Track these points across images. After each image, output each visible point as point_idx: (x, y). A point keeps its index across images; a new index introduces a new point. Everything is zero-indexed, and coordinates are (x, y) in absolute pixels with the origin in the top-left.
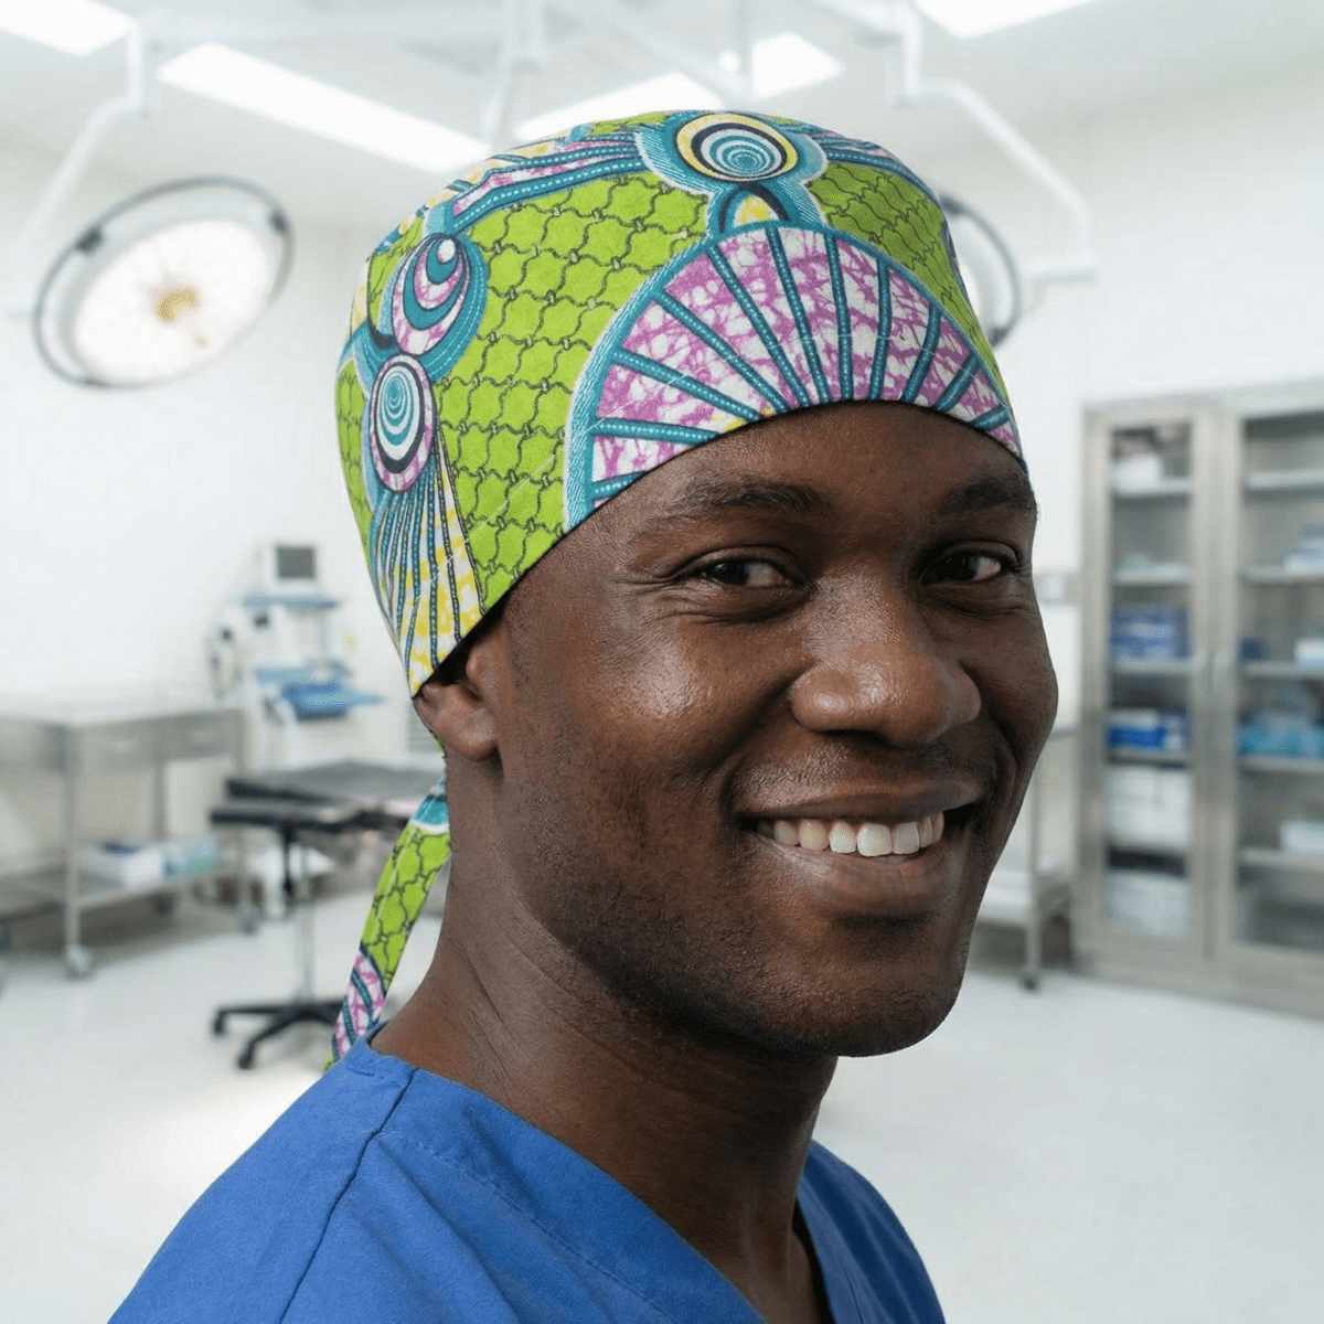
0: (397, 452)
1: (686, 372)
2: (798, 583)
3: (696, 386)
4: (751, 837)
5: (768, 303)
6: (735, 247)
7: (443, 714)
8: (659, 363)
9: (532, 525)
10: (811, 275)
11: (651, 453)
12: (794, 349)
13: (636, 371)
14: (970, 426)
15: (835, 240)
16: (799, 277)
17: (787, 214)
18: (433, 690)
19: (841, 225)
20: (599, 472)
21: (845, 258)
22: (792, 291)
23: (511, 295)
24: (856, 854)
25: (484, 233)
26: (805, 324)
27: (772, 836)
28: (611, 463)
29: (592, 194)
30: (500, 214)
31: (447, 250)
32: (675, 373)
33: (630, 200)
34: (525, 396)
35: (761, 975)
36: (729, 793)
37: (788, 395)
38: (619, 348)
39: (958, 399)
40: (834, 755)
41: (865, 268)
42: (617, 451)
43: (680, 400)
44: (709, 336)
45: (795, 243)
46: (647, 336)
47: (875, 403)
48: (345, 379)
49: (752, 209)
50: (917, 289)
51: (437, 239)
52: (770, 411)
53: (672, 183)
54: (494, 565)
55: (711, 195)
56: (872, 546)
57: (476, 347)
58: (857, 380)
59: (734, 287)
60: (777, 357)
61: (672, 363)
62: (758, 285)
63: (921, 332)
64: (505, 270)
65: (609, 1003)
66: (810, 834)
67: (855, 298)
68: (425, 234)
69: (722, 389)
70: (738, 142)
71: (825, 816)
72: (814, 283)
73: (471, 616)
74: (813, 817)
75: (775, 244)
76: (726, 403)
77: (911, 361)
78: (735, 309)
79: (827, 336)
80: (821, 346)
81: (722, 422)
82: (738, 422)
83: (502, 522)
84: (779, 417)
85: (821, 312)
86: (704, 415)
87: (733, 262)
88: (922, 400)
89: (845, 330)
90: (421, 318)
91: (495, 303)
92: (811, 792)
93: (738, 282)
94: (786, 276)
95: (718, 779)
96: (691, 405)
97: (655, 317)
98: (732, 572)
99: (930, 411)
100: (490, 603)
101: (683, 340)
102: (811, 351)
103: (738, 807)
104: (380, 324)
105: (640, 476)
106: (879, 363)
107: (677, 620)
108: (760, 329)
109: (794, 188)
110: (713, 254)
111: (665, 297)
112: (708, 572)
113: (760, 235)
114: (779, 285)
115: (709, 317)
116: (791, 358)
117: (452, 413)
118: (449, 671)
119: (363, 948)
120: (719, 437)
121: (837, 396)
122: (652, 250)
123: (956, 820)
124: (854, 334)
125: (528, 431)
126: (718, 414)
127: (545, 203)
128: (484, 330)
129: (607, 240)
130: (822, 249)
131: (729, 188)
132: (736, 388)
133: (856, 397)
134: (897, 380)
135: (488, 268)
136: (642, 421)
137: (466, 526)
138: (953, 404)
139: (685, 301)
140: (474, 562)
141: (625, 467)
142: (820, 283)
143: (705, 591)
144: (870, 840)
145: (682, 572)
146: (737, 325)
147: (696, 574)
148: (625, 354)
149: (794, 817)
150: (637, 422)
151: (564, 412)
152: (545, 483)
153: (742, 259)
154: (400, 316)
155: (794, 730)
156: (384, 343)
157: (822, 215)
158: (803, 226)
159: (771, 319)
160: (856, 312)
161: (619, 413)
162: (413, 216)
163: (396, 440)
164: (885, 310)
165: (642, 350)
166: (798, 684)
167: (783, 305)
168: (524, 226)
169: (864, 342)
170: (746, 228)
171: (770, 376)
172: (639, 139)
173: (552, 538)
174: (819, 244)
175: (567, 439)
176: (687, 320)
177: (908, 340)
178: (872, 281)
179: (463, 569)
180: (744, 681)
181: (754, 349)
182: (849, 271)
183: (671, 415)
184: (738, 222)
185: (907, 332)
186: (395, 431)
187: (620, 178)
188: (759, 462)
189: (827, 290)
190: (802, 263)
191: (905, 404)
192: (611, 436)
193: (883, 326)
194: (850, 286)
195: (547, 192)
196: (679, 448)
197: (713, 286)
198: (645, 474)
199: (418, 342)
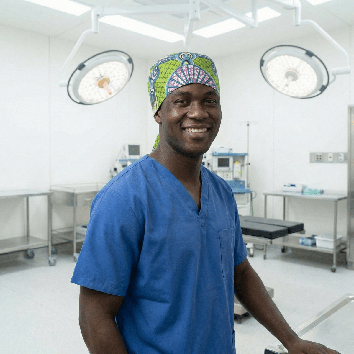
0: (152, 90)
1: (177, 81)
2: (189, 103)
3: (178, 82)
4: (183, 130)
5: (186, 73)
6: (183, 67)
7: (156, 118)
8: (174, 80)
9: (163, 97)
10: (191, 70)
11: (173, 89)
12: (188, 78)
13: (172, 81)
14: (209, 86)
15: (194, 66)
16: (190, 70)
17: (189, 63)
18: (155, 116)
19: (196, 64)
20: (168, 91)
21: (195, 68)
22: (189, 72)
23: (162, 73)
24: (191, 132)
25: (160, 67)
26: (189, 75)
27: (186, 130)
28: (169, 90)
29: (170, 62)
30: (161, 64)
31: (156, 68)
32: (176, 81)
33: (174, 62)
34: (162, 83)
35: (184, 145)
36: (181, 125)
37: (187, 83)
38: (171, 78)
39: (207, 83)
40: (192, 121)
41: (197, 69)
42: (170, 89)
43: (176, 83)
44: (179, 76)
45: (190, 66)
46: (173, 77)
47: (196, 83)
48: (148, 83)
49: (186, 63)
50: (204, 71)
51: (156, 67)
52: (185, 84)
53: (178, 60)
54: (160, 102)
55: (182, 62)
56: (197, 98)
57: (158, 78)
58: (194, 81)
59: (183, 72)
60: (186, 79)
61: (176, 80)
62: (185, 71)
63: (203, 76)
64: (161, 70)
65: (172, 150)
66: (190, 130)
67: (195, 72)
68: (155, 66)
69: (180, 82)
70: (186, 56)
71: (191, 128)
72: (191, 71)
73: (158, 108)
74: (190, 128)
75: (188, 67)
76: (181, 84)
77: (201, 79)
78: (182, 74)
79: (192, 76)
80: (191, 77)
81: (180, 86)
82: (181, 86)
83: (160, 97)
84: (186, 85)
85: (191, 74)
86: (178, 85)
87: (183, 69)
88: (202, 83)
89: (194, 76)
90: (154, 76)
91: (160, 74)
92: (189, 125)
93: (183, 71)
94: (188, 70)
95: (179, 123)
96: (177, 84)
97: (175, 75)
98: (182, 102)
99: (203, 84)
100: (159, 106)
101: (177, 77)
102: (190, 78)
103: (182, 127)
104: (151, 77)
105: (172, 92)
106: (197, 79)
107: (175, 107)
108: (185, 76)
109: (191, 61)
110: (181, 68)
111: (176, 72)
112: (179, 102)
113: (186, 66)
114: (187, 71)
115: (180, 75)
116: (188, 79)
117: (156, 86)
118: (157, 114)
119: (154, 147)
120: (179, 87)
121: (192, 83)
122: (175, 68)
123: (209, 129)
124: (195, 76)
125: (162, 87)
126: (180, 85)
127: (166, 63)
128: (159, 77)
129: (171, 67)
130: (193, 67)
131: (184, 61)
132: (182, 82)
133: (194, 83)
134: (199, 81)
135: (160, 70)
136: (173, 86)
137: (157, 97)
138: (206, 84)
139: (178, 73)
140: (158, 102)
141: (171, 91)
142: (192, 71)
143: (179, 104)
144: (196, 130)
145: (176, 102)
146: (182, 75)
147: (178, 102)
148: (171, 79)
149: (188, 128)
150: (172, 86)
151: (165, 85)
152: (164, 93)
153: (184, 68)
154: (152, 76)
155: (188, 119)
156: (151, 78)
157: (193, 63)
158: (191, 64)
159: (186, 74)
160: (195, 74)
161: (170, 85)
162: (154, 64)
163: (152, 89)
164: (199, 73)
165: (173, 78)
166: (187, 114)
167: (187, 73)
168: (164, 65)
169: (196, 77)
170: (184, 65)
171: (185, 81)
172: (176, 55)
173: (164, 99)
174: (192, 66)
175: (166, 88)
176: (178, 75)
177: (202, 77)
178: (198, 71)
179: (157, 103)
180: (182, 113)
181: (184, 78)
182: (196, 70)
183: (175, 85)
184: (184, 64)
185: (201, 76)
186: (152, 88)
187: (173, 60)
188: (184, 90)
189: (192, 72)
190: (190, 69)
191: (200, 84)
192: (170, 87)
193: (198, 76)
194: (195, 71)
195: (166, 62)
196: (176, 89)
197: (180, 71)
198: (172, 91)
199: (153, 78)
